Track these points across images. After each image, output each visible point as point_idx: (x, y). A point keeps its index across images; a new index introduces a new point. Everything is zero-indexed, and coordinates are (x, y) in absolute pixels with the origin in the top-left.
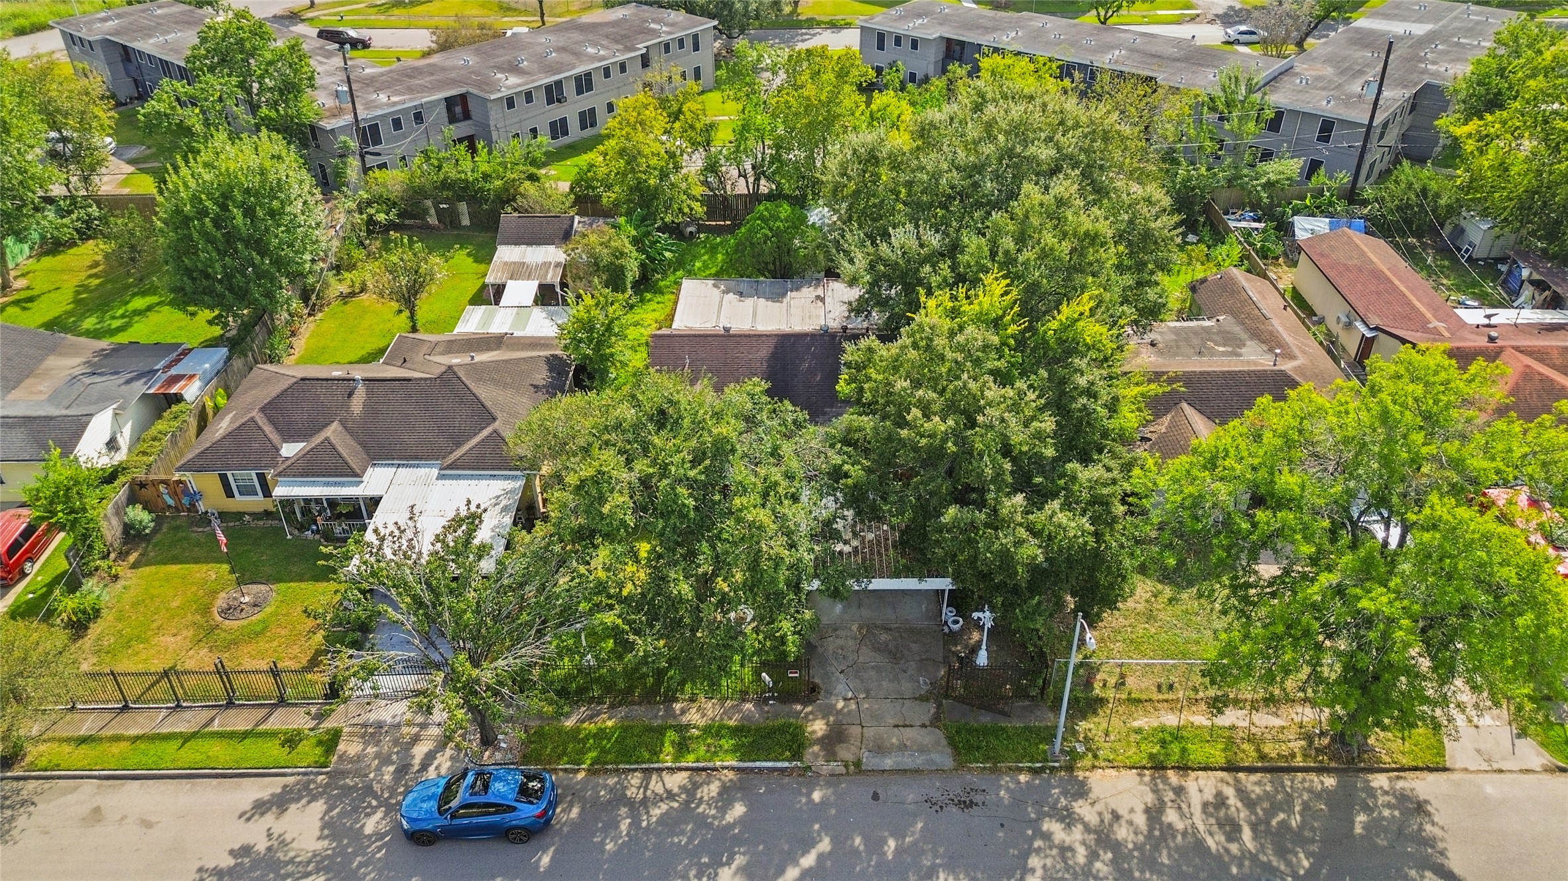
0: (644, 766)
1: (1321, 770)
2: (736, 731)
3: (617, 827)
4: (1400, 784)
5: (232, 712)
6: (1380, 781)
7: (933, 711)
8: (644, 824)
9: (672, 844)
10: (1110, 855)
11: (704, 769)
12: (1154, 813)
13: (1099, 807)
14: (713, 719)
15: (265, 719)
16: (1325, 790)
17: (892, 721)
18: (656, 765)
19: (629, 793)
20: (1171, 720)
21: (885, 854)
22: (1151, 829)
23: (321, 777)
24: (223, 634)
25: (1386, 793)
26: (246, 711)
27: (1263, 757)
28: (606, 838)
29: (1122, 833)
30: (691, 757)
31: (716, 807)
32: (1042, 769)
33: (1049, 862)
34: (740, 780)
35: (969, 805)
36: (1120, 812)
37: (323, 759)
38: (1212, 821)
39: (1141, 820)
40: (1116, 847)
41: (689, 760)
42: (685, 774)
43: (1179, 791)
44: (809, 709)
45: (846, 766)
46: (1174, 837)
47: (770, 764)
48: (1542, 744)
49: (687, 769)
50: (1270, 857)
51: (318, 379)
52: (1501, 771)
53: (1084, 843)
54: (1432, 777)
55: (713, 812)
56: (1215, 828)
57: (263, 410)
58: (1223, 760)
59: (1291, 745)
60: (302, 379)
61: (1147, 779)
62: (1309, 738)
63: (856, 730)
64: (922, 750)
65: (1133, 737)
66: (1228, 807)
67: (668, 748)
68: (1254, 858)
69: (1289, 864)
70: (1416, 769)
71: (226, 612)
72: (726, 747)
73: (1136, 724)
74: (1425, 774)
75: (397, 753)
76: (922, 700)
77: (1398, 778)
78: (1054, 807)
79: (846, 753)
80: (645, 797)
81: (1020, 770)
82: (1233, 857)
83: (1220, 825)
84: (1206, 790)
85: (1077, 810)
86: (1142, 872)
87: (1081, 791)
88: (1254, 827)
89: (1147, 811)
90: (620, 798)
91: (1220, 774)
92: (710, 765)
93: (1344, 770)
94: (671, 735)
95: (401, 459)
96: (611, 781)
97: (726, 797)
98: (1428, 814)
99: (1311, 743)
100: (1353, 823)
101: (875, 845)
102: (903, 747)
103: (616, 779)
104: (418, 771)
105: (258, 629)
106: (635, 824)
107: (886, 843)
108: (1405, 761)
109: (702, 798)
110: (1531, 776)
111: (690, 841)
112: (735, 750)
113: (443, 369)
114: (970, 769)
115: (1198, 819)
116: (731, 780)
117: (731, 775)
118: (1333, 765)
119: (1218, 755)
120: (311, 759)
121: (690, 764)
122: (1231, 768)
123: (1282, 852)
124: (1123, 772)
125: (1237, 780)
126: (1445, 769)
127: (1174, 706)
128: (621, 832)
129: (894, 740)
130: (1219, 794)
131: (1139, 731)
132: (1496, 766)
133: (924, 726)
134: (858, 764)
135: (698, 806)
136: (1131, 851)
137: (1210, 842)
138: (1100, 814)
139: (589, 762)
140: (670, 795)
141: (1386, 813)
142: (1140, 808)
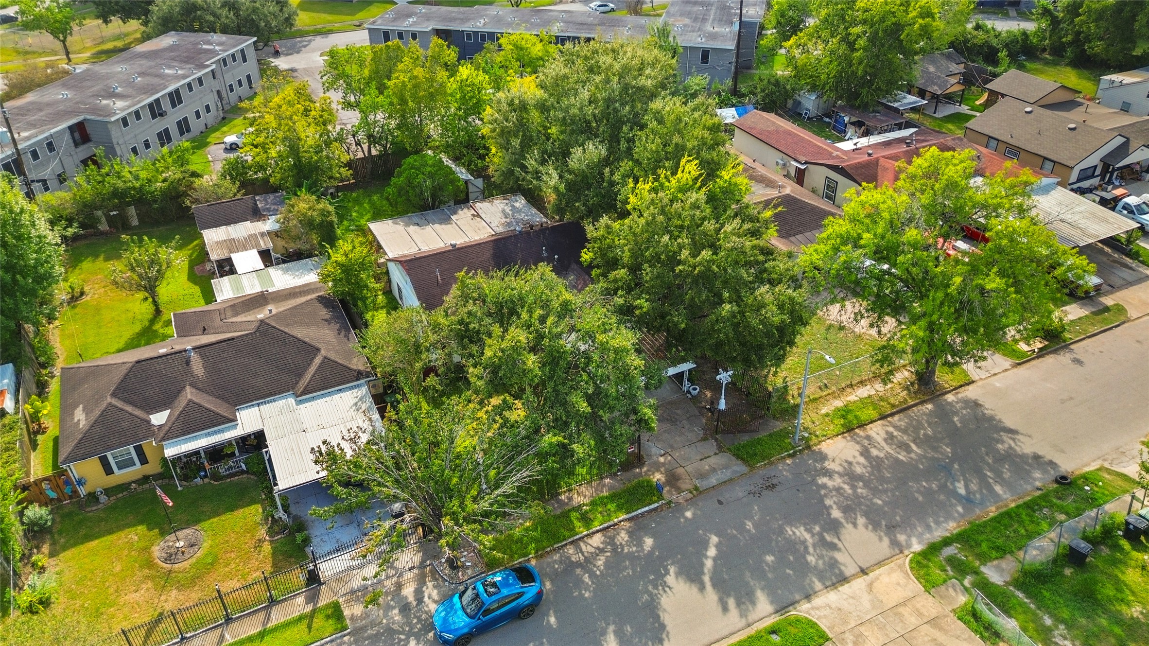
0: (570, 540)
1: (922, 403)
2: (613, 498)
3: (583, 582)
4: (960, 396)
5: (235, 625)
6: (950, 397)
7: (715, 444)
8: (598, 573)
9: (625, 577)
10: (861, 484)
11: (608, 527)
12: (865, 453)
13: (838, 461)
14: (592, 496)
15: (268, 618)
16: (931, 411)
17: (699, 458)
18: (578, 537)
19: (573, 559)
20: (838, 403)
21: (749, 531)
22: (870, 463)
23: (346, 639)
24: (181, 575)
25: (957, 402)
26: (247, 621)
27: (893, 406)
28: (581, 591)
29: (859, 470)
30: (596, 523)
31: (634, 545)
32: (795, 453)
33: (834, 499)
34: (635, 524)
35: (773, 486)
36: (850, 459)
37: (339, 626)
38: (894, 447)
39: (862, 460)
40: (860, 478)
41: (596, 526)
42: (599, 535)
43: (868, 438)
44: (645, 469)
45: (691, 492)
46: (883, 462)
47: (647, 509)
48: (1004, 355)
49: (598, 531)
50: (931, 454)
51: (152, 359)
52: (995, 374)
53: (845, 483)
54: (970, 387)
55: (634, 549)
56: (898, 450)
57: (114, 395)
58: (877, 415)
59: (901, 394)
60: (138, 362)
61: (849, 438)
62: (907, 388)
63: (680, 471)
64: (726, 467)
65: (827, 419)
66: (896, 437)
67: (577, 524)
68: (925, 457)
69: (942, 453)
70: (961, 386)
71: (169, 558)
72: (612, 509)
73: (823, 412)
74: (967, 387)
75: (392, 600)
76: (704, 440)
77: (957, 393)
78: (816, 471)
79: (686, 485)
80: (586, 558)
81: (784, 458)
82: (916, 461)
83: (900, 447)
84: (880, 432)
85: (829, 467)
86: (882, 485)
87: (823, 457)
88: (914, 442)
89: (862, 454)
90: (571, 566)
91: (880, 422)
92: (611, 523)
93: (932, 399)
94: (574, 515)
95: (258, 399)
96: (556, 557)
97: (635, 536)
98: (981, 405)
99: (909, 390)
100: (954, 422)
101: (742, 528)
102: (714, 470)
103: (558, 555)
104: (417, 605)
105: (209, 560)
106: (592, 575)
107: (745, 524)
108: (955, 384)
109: (621, 544)
110: (1009, 372)
111: (634, 571)
112: (620, 508)
113: (257, 324)
114: (758, 468)
115: (887, 448)
116: (630, 527)
117: (628, 524)
118: (926, 398)
119: (873, 414)
120: (330, 630)
121: (598, 528)
122: (883, 417)
123: (935, 449)
124: (835, 439)
125: (889, 422)
126: (973, 382)
127: (835, 396)
128: (587, 584)
129: (707, 467)
130: (887, 432)
131: (827, 415)
132: (992, 373)
133: (716, 454)
134: (696, 488)
135: (623, 550)
136: (869, 477)
137: (901, 457)
138: (841, 465)
139: (533, 552)
140: (601, 551)
141: (964, 412)
142: (857, 454)
